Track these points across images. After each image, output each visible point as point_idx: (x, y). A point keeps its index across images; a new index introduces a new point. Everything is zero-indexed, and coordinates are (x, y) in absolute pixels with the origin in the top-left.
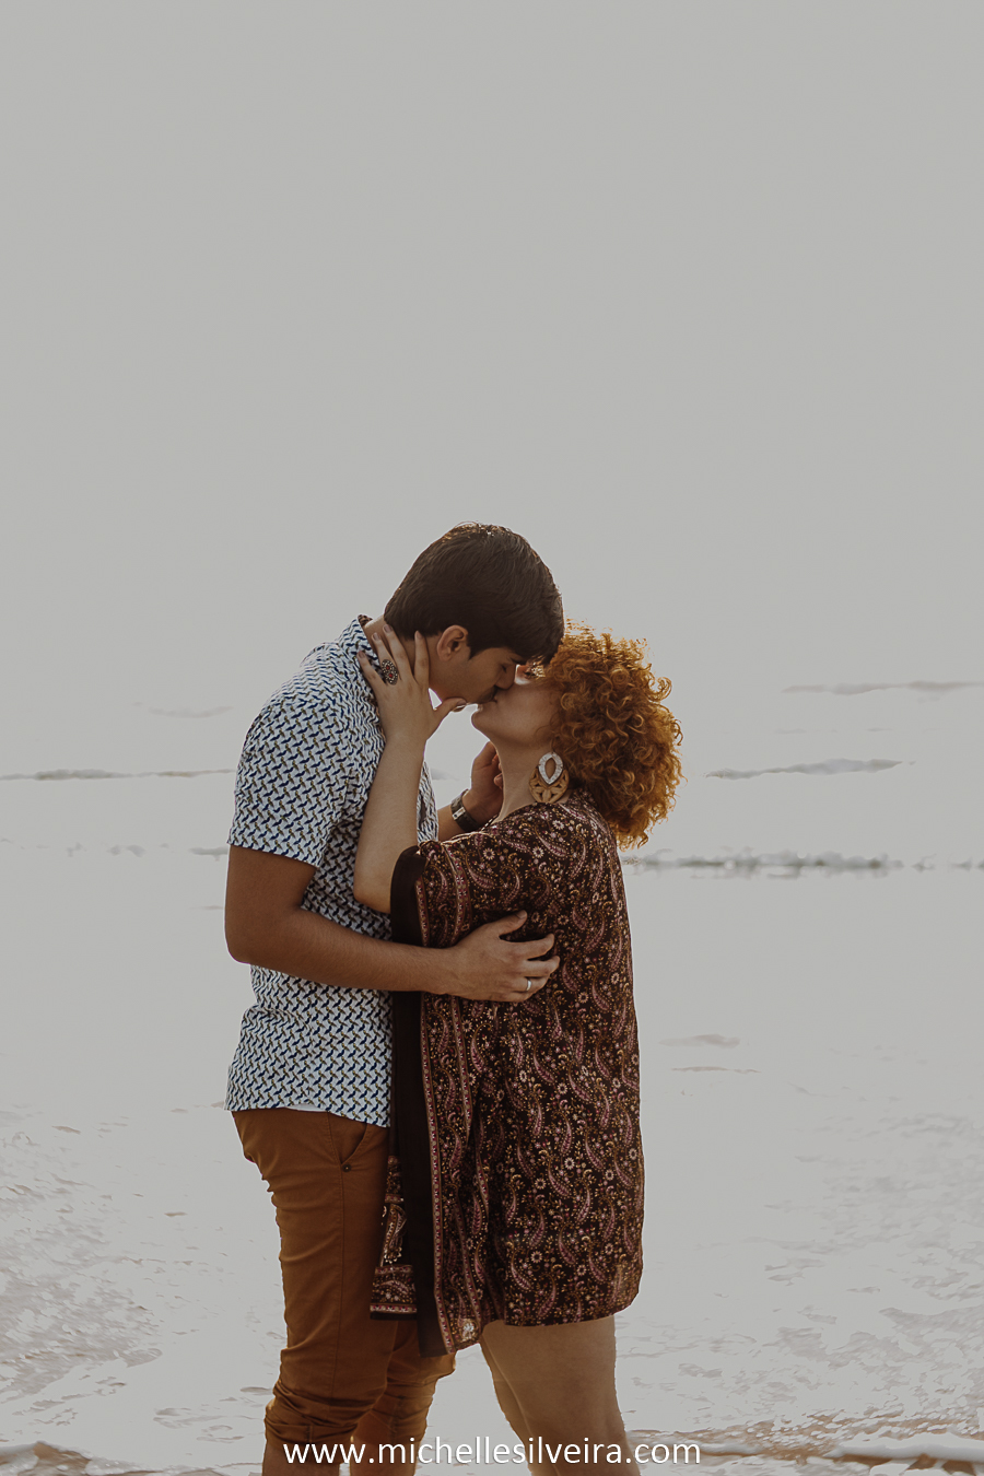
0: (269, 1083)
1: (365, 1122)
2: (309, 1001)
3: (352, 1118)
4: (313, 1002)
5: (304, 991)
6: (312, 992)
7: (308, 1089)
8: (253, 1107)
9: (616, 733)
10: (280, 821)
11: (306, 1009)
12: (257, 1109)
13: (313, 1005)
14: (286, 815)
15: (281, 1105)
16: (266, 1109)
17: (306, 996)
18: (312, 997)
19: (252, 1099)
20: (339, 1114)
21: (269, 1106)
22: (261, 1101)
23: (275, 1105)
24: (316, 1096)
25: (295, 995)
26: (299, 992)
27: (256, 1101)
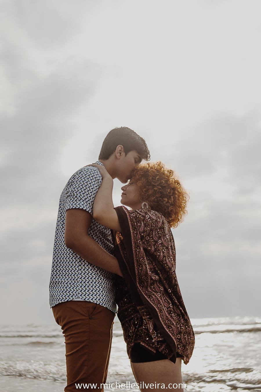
0: (65, 294)
1: (96, 303)
2: (79, 264)
3: (92, 302)
4: (80, 264)
5: (77, 261)
6: (80, 261)
7: (78, 293)
8: (60, 302)
9: (158, 188)
10: (84, 200)
11: (78, 267)
12: (62, 302)
13: (80, 265)
14: (86, 199)
15: (70, 300)
16: (65, 302)
17: (78, 263)
18: (80, 263)
19: (60, 300)
20: (88, 301)
21: (66, 301)
22: (63, 300)
23: (68, 300)
24: (81, 295)
25: (75, 263)
26: (76, 262)
27: (61, 300)
